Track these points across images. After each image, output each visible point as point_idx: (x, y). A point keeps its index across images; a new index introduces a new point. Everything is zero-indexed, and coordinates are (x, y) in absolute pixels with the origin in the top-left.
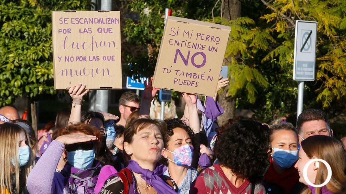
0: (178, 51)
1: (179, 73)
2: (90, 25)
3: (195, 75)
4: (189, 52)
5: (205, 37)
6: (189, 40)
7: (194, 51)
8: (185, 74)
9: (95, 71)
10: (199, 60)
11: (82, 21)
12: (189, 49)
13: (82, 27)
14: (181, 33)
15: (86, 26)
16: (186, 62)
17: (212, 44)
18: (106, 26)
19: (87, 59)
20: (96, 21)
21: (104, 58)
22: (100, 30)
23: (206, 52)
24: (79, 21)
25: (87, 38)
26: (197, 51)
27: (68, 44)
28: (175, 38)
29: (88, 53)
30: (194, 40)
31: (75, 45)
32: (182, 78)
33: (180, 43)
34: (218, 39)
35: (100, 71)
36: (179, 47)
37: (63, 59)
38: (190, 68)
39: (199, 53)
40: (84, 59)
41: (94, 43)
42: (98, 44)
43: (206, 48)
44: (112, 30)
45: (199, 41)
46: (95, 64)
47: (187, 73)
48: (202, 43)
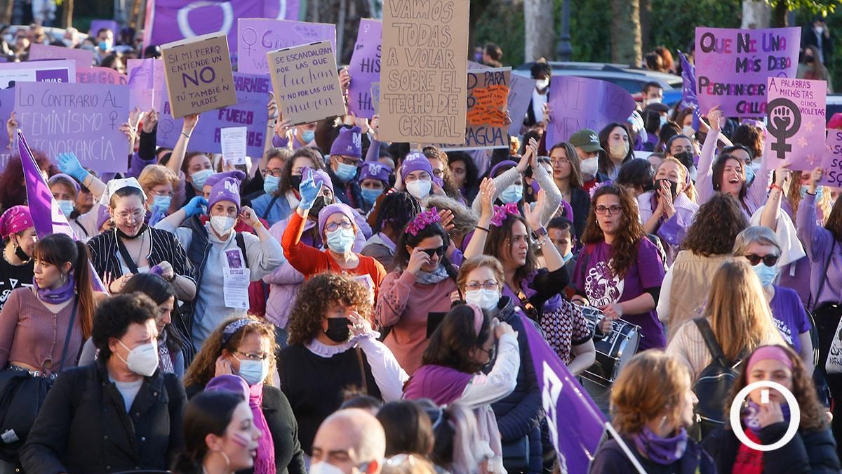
0: (184, 75)
1: (194, 95)
2: (305, 59)
3: (210, 91)
4: (195, 71)
5: (205, 51)
6: (191, 60)
7: (199, 69)
8: (200, 94)
9: (317, 104)
10: (207, 75)
11: (297, 57)
12: (194, 69)
13: (298, 62)
14: (180, 57)
15: (302, 61)
16: (196, 83)
17: (215, 55)
18: (320, 57)
19: (309, 93)
20: (310, 54)
21: (324, 89)
22: (315, 62)
23: (211, 65)
24: (294, 58)
25: (304, 72)
26: (202, 67)
27: (288, 81)
28: (176, 64)
29: (307, 86)
30: (195, 59)
31: (295, 82)
32: (198, 99)
33: (183, 66)
34: (217, 48)
35: (323, 102)
36: (184, 71)
37: (286, 97)
38: (203, 87)
39: (205, 69)
40: (306, 93)
41: (312, 76)
42: (316, 76)
43: (210, 61)
44: (326, 60)
45: (201, 57)
46: (316, 97)
47: (202, 93)
48: (204, 58)
